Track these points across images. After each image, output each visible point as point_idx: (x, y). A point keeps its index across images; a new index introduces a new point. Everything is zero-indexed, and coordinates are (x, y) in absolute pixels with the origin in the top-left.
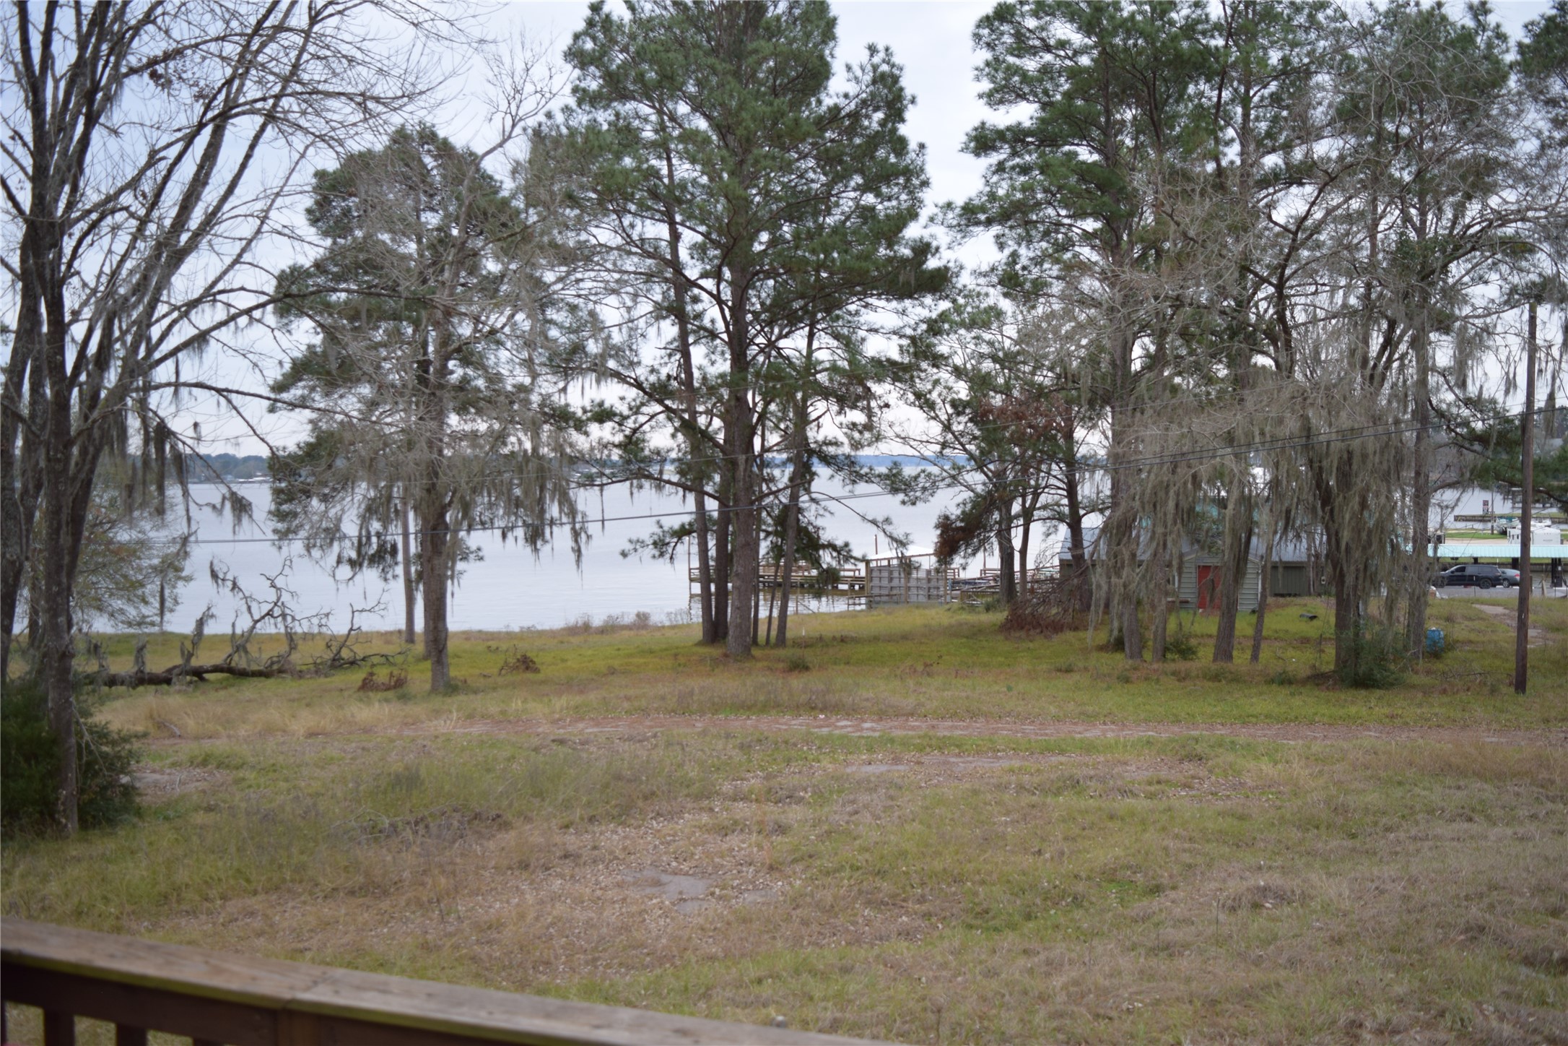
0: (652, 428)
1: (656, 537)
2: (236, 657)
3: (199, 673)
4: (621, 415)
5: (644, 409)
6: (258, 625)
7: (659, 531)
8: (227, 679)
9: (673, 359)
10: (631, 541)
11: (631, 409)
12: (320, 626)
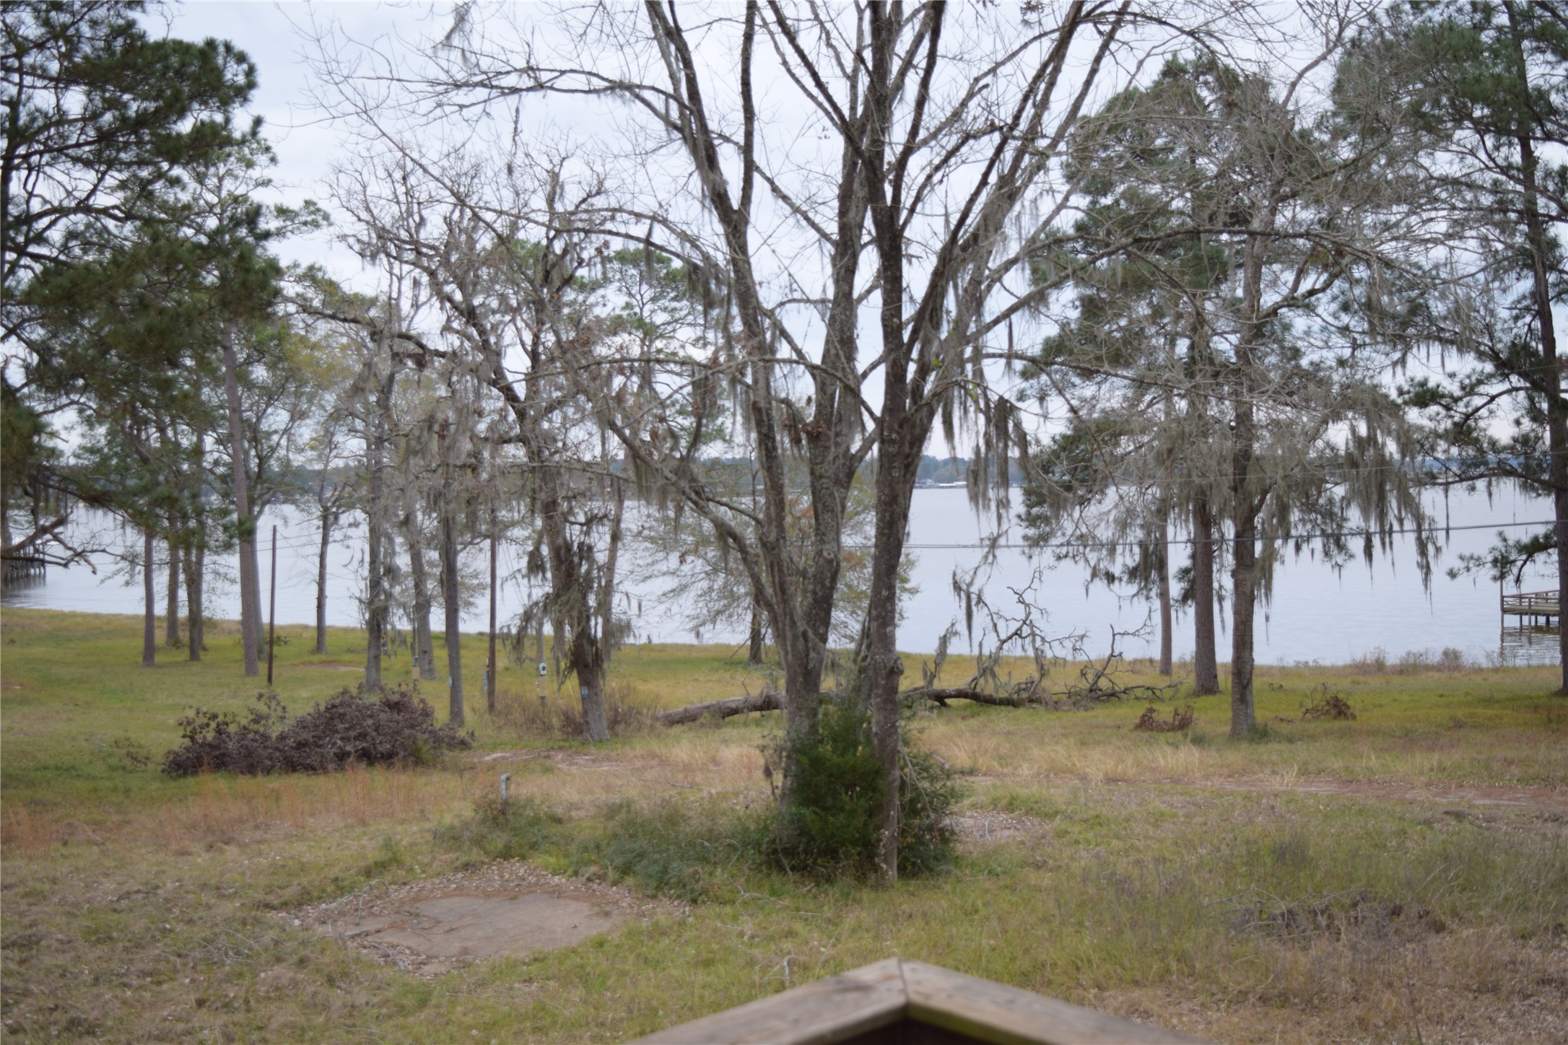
0: (1491, 412)
1: (1497, 554)
2: (982, 681)
3: (940, 698)
4: (1451, 396)
5: (1482, 389)
6: (1006, 646)
7: (1500, 544)
8: (970, 706)
9: (1520, 323)
10: (1462, 558)
11: (1463, 388)
12: (1075, 649)
